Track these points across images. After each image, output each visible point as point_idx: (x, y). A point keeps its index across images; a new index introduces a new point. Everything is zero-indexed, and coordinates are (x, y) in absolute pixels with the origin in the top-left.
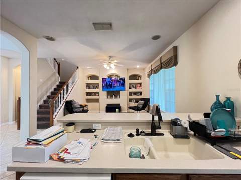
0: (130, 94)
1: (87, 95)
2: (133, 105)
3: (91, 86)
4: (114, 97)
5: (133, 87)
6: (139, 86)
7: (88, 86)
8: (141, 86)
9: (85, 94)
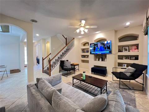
0: (120, 57)
1: (82, 57)
2: (119, 70)
3: (85, 50)
4: (101, 60)
5: (126, 50)
6: (135, 47)
7: (83, 50)
8: (138, 48)
9: (81, 56)
